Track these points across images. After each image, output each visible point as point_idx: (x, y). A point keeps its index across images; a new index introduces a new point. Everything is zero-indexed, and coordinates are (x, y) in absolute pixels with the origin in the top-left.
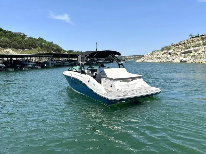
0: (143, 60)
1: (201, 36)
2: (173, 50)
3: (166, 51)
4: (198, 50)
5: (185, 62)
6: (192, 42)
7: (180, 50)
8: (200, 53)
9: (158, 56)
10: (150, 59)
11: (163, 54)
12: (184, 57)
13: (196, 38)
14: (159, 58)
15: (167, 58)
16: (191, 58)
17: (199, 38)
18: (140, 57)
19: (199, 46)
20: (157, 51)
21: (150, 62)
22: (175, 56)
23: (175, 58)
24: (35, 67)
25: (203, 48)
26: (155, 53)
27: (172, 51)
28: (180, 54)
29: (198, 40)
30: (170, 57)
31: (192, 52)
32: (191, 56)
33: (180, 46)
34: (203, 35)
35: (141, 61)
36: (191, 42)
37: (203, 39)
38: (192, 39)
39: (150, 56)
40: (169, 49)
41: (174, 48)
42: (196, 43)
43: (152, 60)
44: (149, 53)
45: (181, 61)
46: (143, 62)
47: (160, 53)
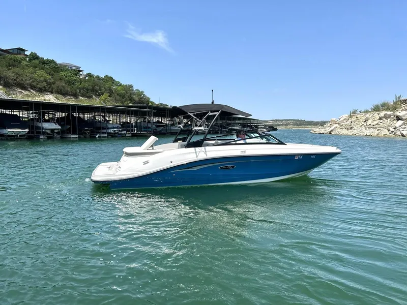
0: (332, 130)
3: (389, 113)
9: (369, 122)
10: (349, 127)
11: (380, 119)
14: (373, 127)
15: (395, 129)
18: (323, 124)
21: (350, 134)
24: (119, 134)
26: (357, 116)
27: (406, 112)
30: (404, 126)
35: (325, 132)
39: (348, 123)
40: (395, 109)
43: (356, 132)
44: (344, 116)
46: (330, 133)
47: (370, 116)
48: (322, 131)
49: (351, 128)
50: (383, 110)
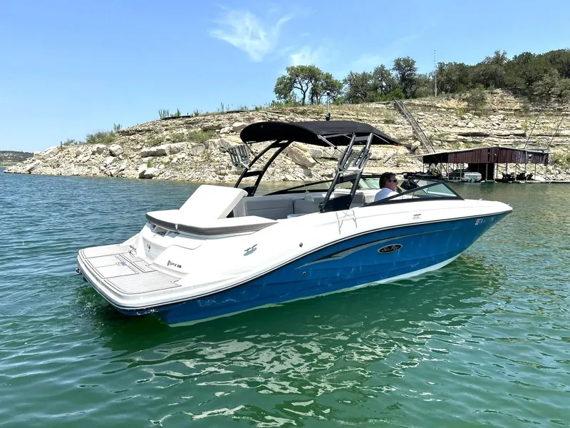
0: (32, 168)
1: (183, 117)
2: (122, 144)
3: (102, 146)
4: (179, 150)
5: (150, 177)
6: (166, 130)
7: (139, 147)
8: (183, 158)
9: (80, 157)
10: (56, 164)
11: (93, 154)
12: (149, 166)
13: (175, 121)
14: (83, 164)
15: (105, 166)
16: (166, 168)
17: (180, 122)
18: (21, 157)
19: (182, 141)
20: (76, 144)
21: (54, 173)
22: (126, 161)
23: (128, 167)
25: (190, 147)
26: (70, 149)
27: (119, 146)
28: (137, 156)
29: (178, 127)
30: (114, 164)
31: (165, 155)
32: (165, 164)
33: (137, 136)
34: (189, 117)
35: (24, 171)
36: (164, 128)
37: (189, 125)
38: (164, 123)
39: (56, 157)
40: (109, 141)
41: (122, 141)
42: (174, 132)
43: (62, 170)
44: (52, 148)
45: (142, 176)
46: (30, 173)
47: (83, 150)
48: (20, 170)
49: (58, 166)
50: (98, 143)
